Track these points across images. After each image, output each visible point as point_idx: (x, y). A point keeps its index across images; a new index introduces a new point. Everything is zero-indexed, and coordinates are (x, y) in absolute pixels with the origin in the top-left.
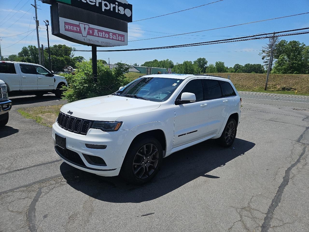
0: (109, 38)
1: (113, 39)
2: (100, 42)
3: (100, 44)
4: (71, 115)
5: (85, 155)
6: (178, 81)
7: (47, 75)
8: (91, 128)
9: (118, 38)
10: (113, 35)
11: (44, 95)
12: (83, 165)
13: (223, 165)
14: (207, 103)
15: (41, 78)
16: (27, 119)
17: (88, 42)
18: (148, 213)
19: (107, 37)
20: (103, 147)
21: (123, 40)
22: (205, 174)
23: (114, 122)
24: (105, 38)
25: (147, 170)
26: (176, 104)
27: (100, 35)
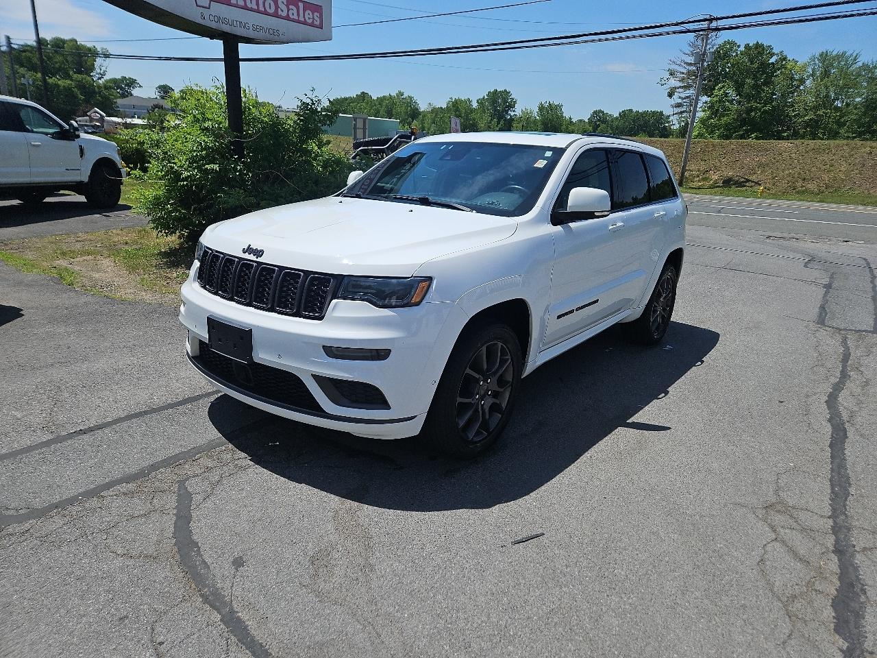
0: (276, 15)
1: (287, 18)
2: (251, 26)
3: (250, 34)
4: (259, 260)
5: (320, 380)
6: (549, 154)
7: (56, 136)
8: (335, 297)
9: (304, 17)
10: (287, 6)
11: (47, 200)
12: (317, 410)
13: (663, 395)
14: (623, 220)
15: (38, 146)
16: (30, 276)
17: (213, 25)
18: (530, 534)
19: (272, 11)
20: (379, 354)
21: (317, 23)
22: (629, 421)
23: (409, 278)
24: (266, 13)
25: (487, 417)
26: (554, 224)
27: (249, 5)
